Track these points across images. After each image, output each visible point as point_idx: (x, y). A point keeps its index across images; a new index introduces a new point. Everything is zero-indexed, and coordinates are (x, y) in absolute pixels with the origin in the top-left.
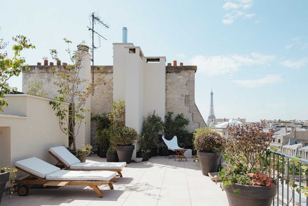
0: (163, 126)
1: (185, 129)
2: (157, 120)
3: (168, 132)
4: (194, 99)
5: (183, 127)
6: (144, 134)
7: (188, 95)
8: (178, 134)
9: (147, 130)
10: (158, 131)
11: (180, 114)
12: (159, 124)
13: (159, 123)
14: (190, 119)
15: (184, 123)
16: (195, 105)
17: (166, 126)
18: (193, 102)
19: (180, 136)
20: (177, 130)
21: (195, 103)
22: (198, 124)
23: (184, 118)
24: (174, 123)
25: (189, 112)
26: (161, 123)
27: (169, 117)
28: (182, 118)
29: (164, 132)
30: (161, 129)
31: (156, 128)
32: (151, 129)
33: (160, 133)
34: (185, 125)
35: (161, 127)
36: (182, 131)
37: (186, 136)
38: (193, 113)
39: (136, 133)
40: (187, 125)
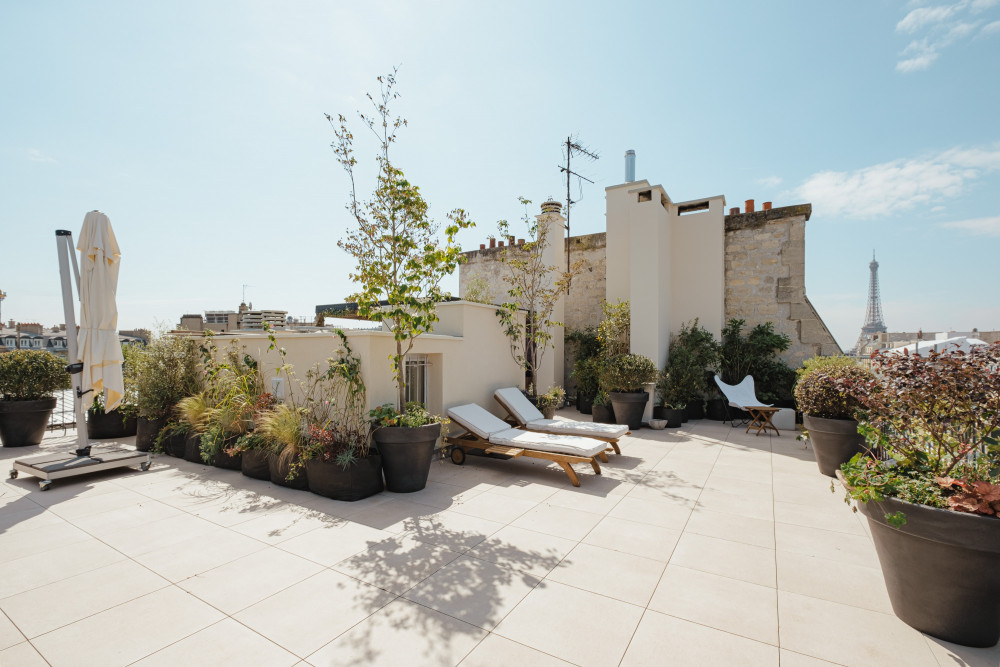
0: (716, 353)
1: (776, 360)
2: (702, 340)
3: (731, 367)
4: (804, 287)
5: (772, 355)
6: (671, 369)
7: (786, 276)
8: (759, 370)
9: (678, 360)
10: (704, 364)
11: (763, 324)
12: (707, 348)
13: (708, 345)
14: (792, 336)
15: (773, 346)
16: (807, 301)
17: (725, 353)
18: (801, 292)
19: (763, 375)
20: (755, 362)
21: (805, 297)
22: (816, 348)
23: (775, 333)
24: (748, 345)
25: (789, 318)
26: (713, 345)
27: (733, 332)
28: (768, 334)
29: (721, 367)
30: (713, 359)
31: (700, 356)
32: (688, 359)
33: (710, 367)
34: (777, 351)
35: (711, 355)
36: (767, 365)
37: (780, 376)
38: (800, 322)
39: (652, 367)
40: (782, 350)
